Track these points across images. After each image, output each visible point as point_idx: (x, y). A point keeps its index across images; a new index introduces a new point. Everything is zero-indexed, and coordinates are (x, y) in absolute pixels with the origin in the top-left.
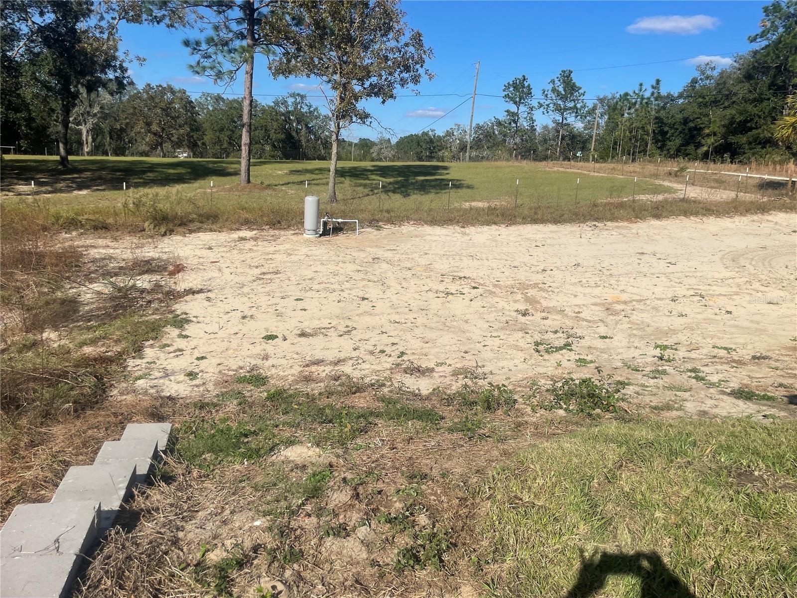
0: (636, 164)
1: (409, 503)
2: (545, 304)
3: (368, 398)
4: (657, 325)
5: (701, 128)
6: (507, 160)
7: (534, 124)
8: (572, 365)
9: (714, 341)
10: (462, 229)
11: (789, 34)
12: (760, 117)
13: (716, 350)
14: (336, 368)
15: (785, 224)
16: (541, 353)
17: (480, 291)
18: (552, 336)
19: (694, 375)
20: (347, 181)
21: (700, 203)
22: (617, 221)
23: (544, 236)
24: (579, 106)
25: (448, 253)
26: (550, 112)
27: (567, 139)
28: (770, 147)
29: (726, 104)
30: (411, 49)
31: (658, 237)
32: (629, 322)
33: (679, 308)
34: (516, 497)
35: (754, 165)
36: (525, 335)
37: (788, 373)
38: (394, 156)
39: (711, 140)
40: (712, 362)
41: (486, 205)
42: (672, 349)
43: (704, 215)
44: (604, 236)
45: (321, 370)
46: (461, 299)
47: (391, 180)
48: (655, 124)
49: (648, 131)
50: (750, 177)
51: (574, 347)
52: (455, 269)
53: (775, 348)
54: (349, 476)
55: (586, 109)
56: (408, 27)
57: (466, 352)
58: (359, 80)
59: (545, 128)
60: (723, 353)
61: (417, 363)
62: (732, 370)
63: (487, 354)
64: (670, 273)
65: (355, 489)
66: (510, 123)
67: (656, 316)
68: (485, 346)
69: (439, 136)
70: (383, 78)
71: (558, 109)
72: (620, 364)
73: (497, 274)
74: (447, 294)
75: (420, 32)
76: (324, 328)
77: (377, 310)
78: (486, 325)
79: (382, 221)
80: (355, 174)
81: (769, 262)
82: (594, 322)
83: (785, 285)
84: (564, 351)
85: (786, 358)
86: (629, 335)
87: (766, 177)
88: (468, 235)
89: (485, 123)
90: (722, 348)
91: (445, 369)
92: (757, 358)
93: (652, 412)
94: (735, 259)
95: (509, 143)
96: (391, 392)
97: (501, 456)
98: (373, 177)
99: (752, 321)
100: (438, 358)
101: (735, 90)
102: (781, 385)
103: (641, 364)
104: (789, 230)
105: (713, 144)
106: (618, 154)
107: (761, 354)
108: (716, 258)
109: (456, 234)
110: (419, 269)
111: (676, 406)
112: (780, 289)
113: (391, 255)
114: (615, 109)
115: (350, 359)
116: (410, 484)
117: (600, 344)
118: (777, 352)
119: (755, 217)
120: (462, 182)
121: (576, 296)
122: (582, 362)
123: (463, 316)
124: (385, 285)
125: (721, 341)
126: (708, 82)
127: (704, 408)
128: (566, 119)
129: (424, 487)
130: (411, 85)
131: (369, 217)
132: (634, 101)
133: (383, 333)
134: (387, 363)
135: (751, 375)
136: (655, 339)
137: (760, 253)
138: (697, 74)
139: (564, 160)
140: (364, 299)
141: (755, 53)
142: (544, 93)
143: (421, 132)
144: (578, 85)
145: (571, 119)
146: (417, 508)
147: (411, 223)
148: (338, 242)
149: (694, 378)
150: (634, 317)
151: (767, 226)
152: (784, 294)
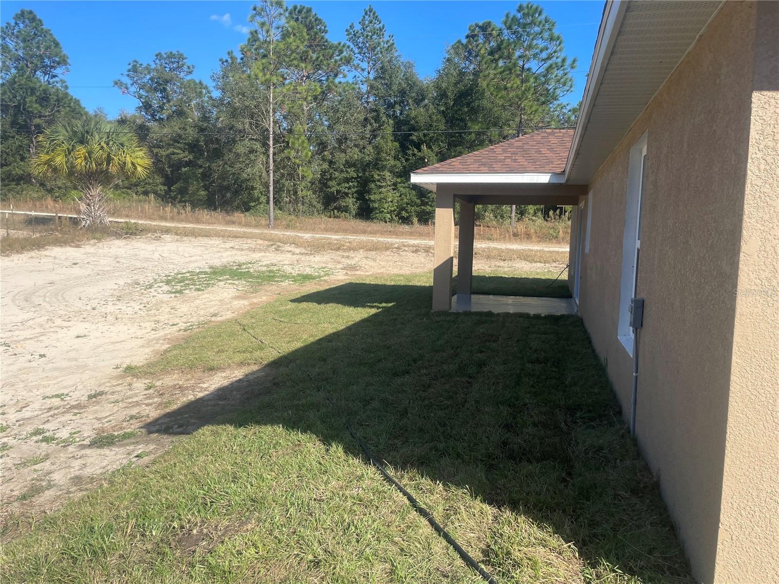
9: (41, 391)
11: (22, 76)
12: (8, 154)
13: (48, 401)
15: (63, 257)
19: (40, 437)
28: (24, 184)
37: (130, 403)
40: (51, 416)
50: (16, 214)
53: (103, 381)
60: (56, 402)
62: (76, 417)
81: (62, 296)
83: (85, 316)
85: (119, 388)
87: (33, 213)
90: (53, 397)
92: (95, 396)
94: (27, 299)
99: (69, 360)
102: (132, 417)
104: (68, 264)
107: (95, 391)
108: (7, 300)
111: (44, 484)
112: (82, 321)
118: (108, 384)
119: (32, 254)
125: (48, 389)
127: (74, 473)
135: (98, 416)
137: (50, 288)
149: (42, 441)
151: (46, 261)
152: (87, 325)
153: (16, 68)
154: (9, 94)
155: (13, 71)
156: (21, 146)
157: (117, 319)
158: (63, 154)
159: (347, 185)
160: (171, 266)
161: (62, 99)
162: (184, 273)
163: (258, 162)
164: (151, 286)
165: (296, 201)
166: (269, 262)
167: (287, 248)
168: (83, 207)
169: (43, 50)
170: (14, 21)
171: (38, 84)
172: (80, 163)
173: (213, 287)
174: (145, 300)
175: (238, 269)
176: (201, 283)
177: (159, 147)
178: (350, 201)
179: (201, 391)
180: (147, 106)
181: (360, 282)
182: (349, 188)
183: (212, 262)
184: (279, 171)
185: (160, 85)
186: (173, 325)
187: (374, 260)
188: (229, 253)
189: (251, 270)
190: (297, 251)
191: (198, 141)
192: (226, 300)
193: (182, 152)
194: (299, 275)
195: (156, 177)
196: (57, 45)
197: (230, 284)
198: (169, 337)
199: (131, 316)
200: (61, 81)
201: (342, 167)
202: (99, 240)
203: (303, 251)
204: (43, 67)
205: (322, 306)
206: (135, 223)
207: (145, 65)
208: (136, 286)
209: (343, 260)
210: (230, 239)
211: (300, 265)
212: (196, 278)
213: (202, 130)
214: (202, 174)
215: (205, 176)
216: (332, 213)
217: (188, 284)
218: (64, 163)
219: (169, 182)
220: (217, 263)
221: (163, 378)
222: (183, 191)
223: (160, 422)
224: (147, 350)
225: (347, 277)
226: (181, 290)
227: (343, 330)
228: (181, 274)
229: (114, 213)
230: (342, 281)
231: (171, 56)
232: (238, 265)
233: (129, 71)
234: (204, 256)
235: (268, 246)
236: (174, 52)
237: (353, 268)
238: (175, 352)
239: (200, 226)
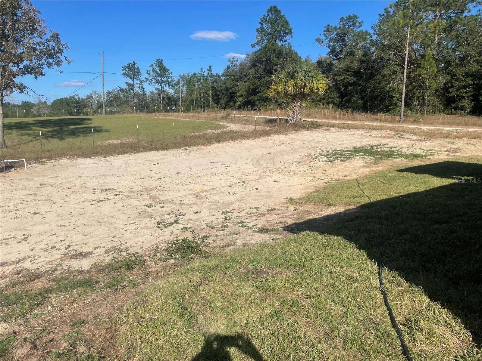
0: (206, 113)
1: (71, 342)
2: (162, 198)
3: (44, 282)
4: (223, 201)
5: (235, 92)
6: (131, 113)
7: (145, 91)
8: (180, 232)
9: (250, 205)
10: (105, 158)
11: (270, 43)
12: (262, 86)
13: (252, 210)
14: (18, 266)
15: (278, 140)
16: (162, 228)
17: (121, 196)
18: (167, 217)
19: (241, 225)
20: (14, 132)
21: (238, 133)
22: (198, 146)
23: (158, 158)
24: (169, 80)
25: (96, 175)
26: (153, 84)
27: (165, 99)
28: (268, 101)
29: (245, 80)
30: (52, 44)
31: (219, 153)
32: (209, 202)
33: (233, 190)
34: (141, 318)
35: (262, 111)
36: (151, 219)
37: (283, 216)
38: (50, 113)
39: (241, 99)
40: (250, 216)
41: (119, 142)
42: (231, 213)
43: (241, 139)
44: (192, 155)
45: (6, 269)
46: (108, 203)
47: (50, 129)
48: (212, 90)
49: (209, 95)
50: (261, 118)
51: (180, 221)
52: (103, 184)
53: (277, 204)
54: (28, 336)
55: (174, 82)
56: (48, 29)
57: (114, 237)
58: (14, 63)
59: (152, 93)
60: (254, 211)
61: (79, 250)
62: (259, 219)
63: (128, 235)
64: (227, 172)
65: (33, 343)
66: (129, 90)
67: (223, 196)
68: (126, 230)
69: (82, 99)
70: (34, 61)
71: (157, 82)
72: (205, 226)
73: (131, 184)
74: (98, 201)
75: (57, 33)
76: (5, 239)
77: (46, 220)
78: (126, 217)
79: (44, 158)
80: (19, 126)
81: (273, 160)
82: (190, 205)
83: (280, 171)
84: (175, 224)
85: (282, 208)
86: (209, 209)
87: (267, 117)
88: (109, 162)
89: (113, 90)
90: (254, 208)
91: (101, 250)
92: (270, 210)
93: (220, 249)
94: (257, 161)
95: (131, 102)
96: (61, 273)
97: (134, 296)
98: (35, 128)
99: (267, 192)
100: (95, 244)
101: (248, 72)
102: (280, 222)
103: (215, 224)
104: (280, 144)
105: (242, 101)
106: (195, 108)
107: (271, 208)
108: (249, 161)
109: (102, 162)
110: (77, 188)
111: (232, 243)
112: (278, 174)
113: (54, 181)
114: (190, 82)
115: (29, 257)
116: (72, 329)
117: (194, 216)
118: (278, 206)
119: (265, 138)
120: (102, 128)
121: (179, 191)
122: (185, 229)
123: (110, 214)
124: (52, 202)
125: (254, 204)
126: (235, 68)
127: (246, 241)
128: (163, 88)
129: (82, 329)
130: (55, 67)
131: (34, 156)
132: (199, 78)
133: (53, 235)
134: (57, 255)
135: (268, 220)
136: (223, 209)
137: (268, 156)
138: (229, 64)
139: (165, 112)
140: (35, 214)
141: (255, 53)
142: (148, 72)
143: (69, 96)
144: (167, 68)
145: (166, 88)
146: (78, 343)
147: (68, 157)
148: (10, 176)
149: (241, 226)
150: (211, 199)
151: (271, 142)
152: (280, 176)
153: (267, 39)
154: (263, 54)
155: (266, 41)
156: (268, 81)
157: (295, 174)
158: (283, 85)
159: (464, 91)
160: (331, 146)
161: (288, 54)
162: (337, 151)
163: (397, 79)
164: (317, 157)
165: (423, 105)
166: (392, 145)
167: (408, 136)
168: (291, 113)
169: (280, 27)
170: (267, 13)
171: (277, 47)
172: (291, 90)
173: (351, 159)
174: (312, 165)
175: (370, 149)
176: (345, 156)
177: (338, 75)
178: (466, 101)
179: (318, 215)
180: (333, 51)
181: (457, 161)
182: (466, 93)
183: (356, 144)
184: (412, 84)
185: (341, 38)
186: (322, 179)
187: (475, 146)
188: (368, 139)
189: (379, 150)
190: (414, 138)
191: (360, 69)
192: (356, 167)
193: (350, 77)
194: (411, 154)
195: (335, 93)
196: (287, 23)
197: (362, 158)
198: (317, 186)
199: (302, 173)
200: (288, 43)
201: (461, 77)
202: (297, 131)
203: (420, 138)
204: (280, 37)
205: (418, 175)
206: (316, 121)
207: (334, 26)
208: (309, 157)
209: (449, 145)
210: (370, 130)
211: (414, 148)
212: (343, 153)
213: (363, 62)
214: (360, 89)
215: (363, 91)
216: (450, 111)
217: (338, 157)
218: (283, 90)
219: (342, 95)
220: (358, 145)
221: (304, 206)
222: (349, 101)
223: (292, 226)
224: (303, 191)
225: (447, 157)
226: (332, 160)
227: (423, 192)
228: (335, 151)
229: (309, 116)
230: (442, 159)
231: (350, 17)
232: (371, 147)
233: (324, 31)
234: (352, 140)
235: (395, 135)
236: (352, 15)
237: (455, 151)
238: (315, 194)
239: (354, 123)
